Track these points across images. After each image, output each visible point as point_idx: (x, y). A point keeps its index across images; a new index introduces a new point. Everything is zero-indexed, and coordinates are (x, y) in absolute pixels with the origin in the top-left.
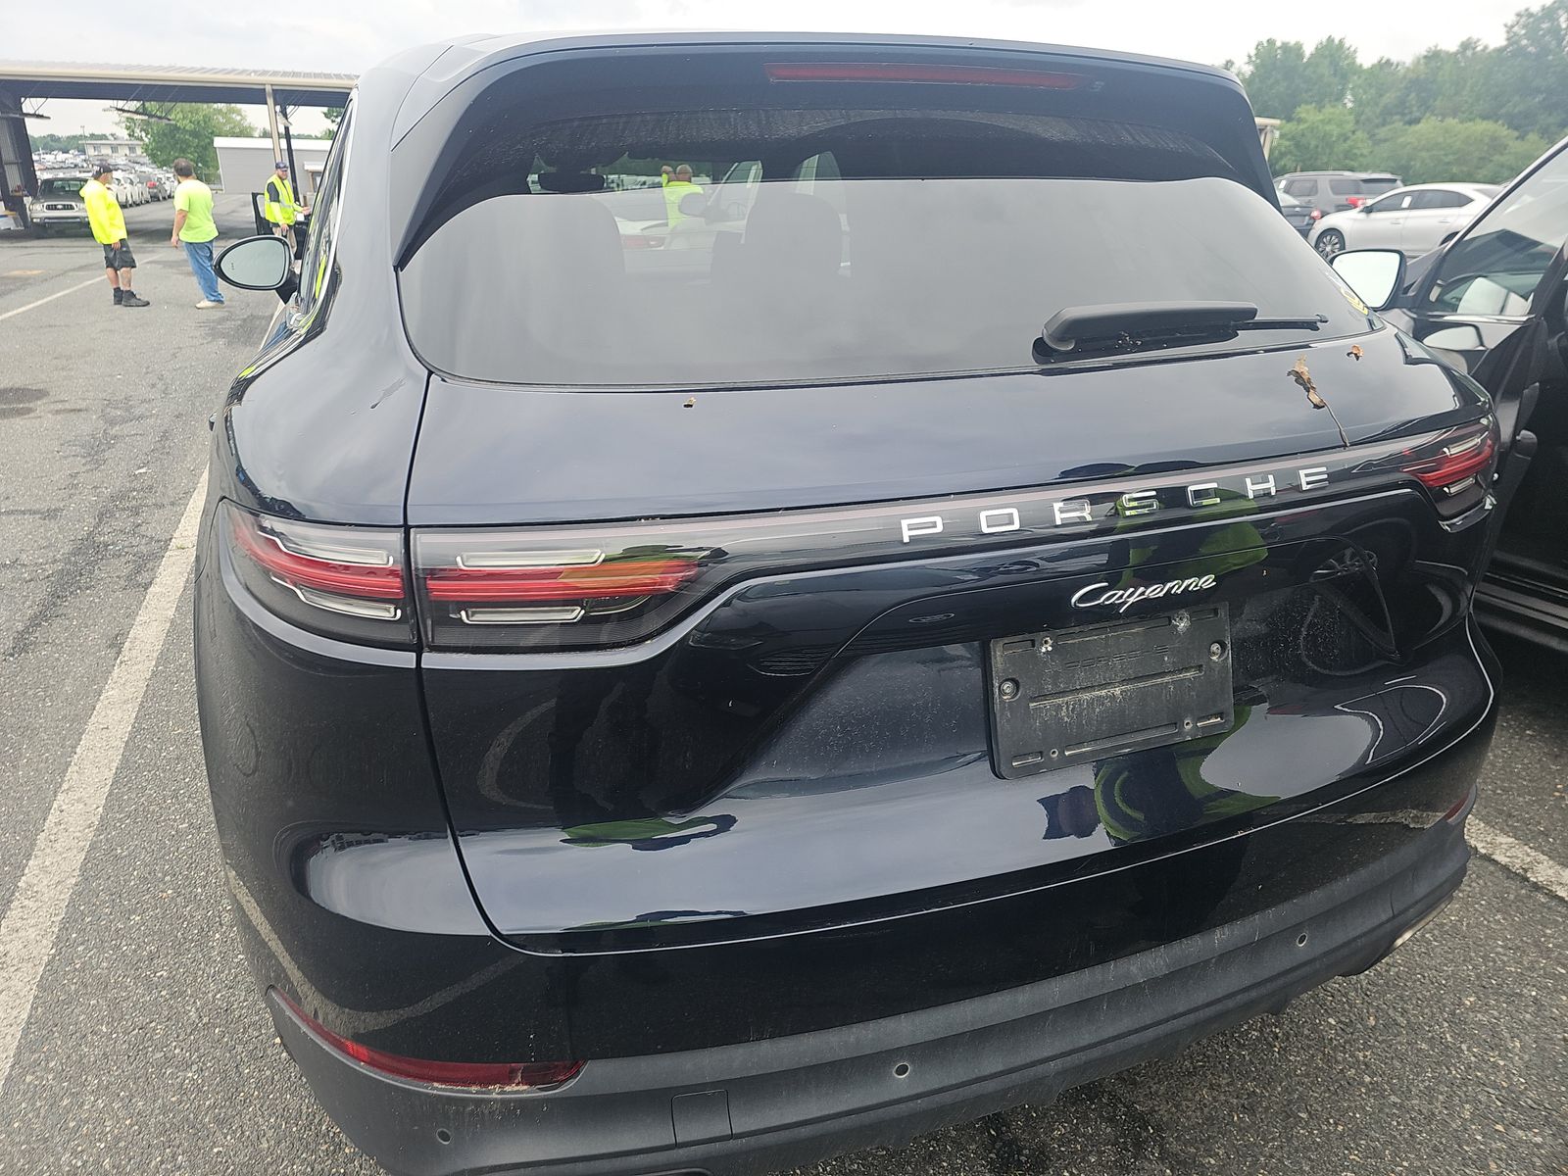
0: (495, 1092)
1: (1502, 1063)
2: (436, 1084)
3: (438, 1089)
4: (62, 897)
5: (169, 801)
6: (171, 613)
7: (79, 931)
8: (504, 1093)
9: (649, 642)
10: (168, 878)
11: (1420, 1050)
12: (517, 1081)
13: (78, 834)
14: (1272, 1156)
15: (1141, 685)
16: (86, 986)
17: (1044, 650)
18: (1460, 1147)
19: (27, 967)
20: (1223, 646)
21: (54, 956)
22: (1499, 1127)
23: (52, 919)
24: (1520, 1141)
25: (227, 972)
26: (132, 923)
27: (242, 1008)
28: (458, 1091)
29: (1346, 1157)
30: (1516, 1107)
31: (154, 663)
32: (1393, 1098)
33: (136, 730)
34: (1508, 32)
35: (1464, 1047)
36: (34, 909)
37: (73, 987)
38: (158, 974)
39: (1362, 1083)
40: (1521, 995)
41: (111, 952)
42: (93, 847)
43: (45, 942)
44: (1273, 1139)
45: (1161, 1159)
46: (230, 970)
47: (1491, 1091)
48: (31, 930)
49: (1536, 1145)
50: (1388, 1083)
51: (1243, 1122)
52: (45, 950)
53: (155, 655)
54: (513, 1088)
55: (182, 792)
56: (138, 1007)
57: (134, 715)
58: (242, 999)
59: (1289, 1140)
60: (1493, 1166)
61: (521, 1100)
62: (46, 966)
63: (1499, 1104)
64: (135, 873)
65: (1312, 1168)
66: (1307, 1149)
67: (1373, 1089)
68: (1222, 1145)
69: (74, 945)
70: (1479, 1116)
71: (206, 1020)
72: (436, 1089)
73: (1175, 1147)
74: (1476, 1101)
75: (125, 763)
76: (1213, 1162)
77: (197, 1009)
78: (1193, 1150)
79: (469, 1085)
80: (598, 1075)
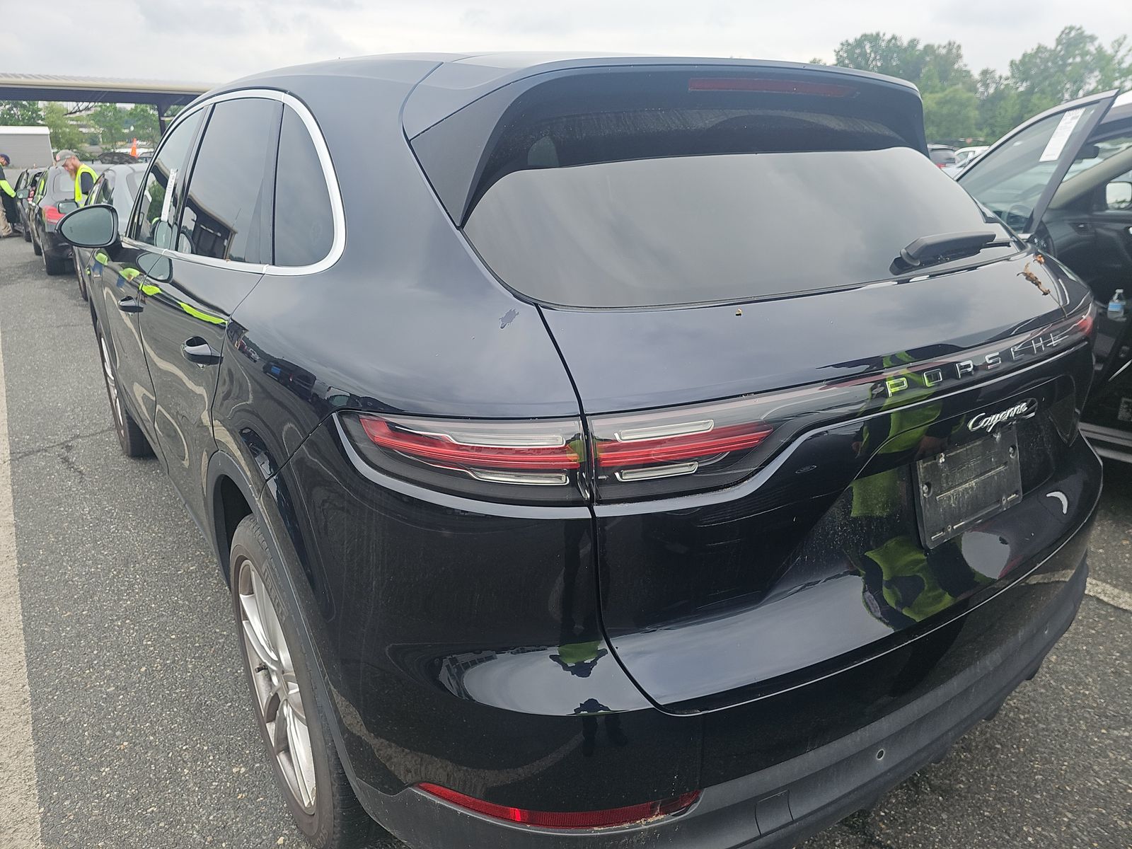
0: (643, 825)
1: (1087, 692)
2: (596, 829)
3: (598, 831)
4: (27, 764)
5: (88, 671)
6: (11, 519)
7: (58, 789)
8: (649, 823)
9: (746, 482)
10: (118, 733)
11: (1041, 693)
12: (656, 813)
13: (17, 711)
14: (993, 775)
15: (982, 478)
16: (87, 833)
17: (941, 461)
18: (1089, 747)
19: (23, 827)
20: (1014, 447)
21: (45, 814)
22: (1103, 731)
23: (28, 784)
24: (1117, 736)
25: (209, 798)
26: (104, 774)
27: (237, 823)
28: (615, 830)
29: (1033, 767)
30: (1107, 717)
31: (16, 561)
32: (1041, 726)
33: (27, 620)
34: (837, 55)
35: (1064, 687)
36: (6, 778)
37: (76, 835)
38: (149, 810)
39: (1020, 720)
40: (1078, 650)
41: (97, 801)
42: (36, 719)
43: (30, 804)
44: (989, 765)
45: (933, 791)
46: (211, 796)
47: (1089, 710)
48: (12, 796)
49: (1126, 737)
50: (1034, 717)
51: (967, 758)
52: (33, 810)
53: (14, 554)
54: (655, 818)
55: (96, 662)
56: (144, 839)
57: (19, 606)
58: (233, 816)
59: (998, 763)
60: (1111, 755)
61: (662, 826)
62: (42, 823)
63: (1097, 717)
64: (86, 734)
65: (1017, 777)
66: (1010, 767)
67: (1028, 722)
68: (963, 774)
69: (59, 801)
70: (1092, 727)
71: (209, 839)
72: (597, 831)
73: (936, 782)
74: (1085, 719)
75: (31, 647)
76: (962, 786)
77: (198, 832)
78: (948, 782)
79: (622, 823)
80: (713, 797)
